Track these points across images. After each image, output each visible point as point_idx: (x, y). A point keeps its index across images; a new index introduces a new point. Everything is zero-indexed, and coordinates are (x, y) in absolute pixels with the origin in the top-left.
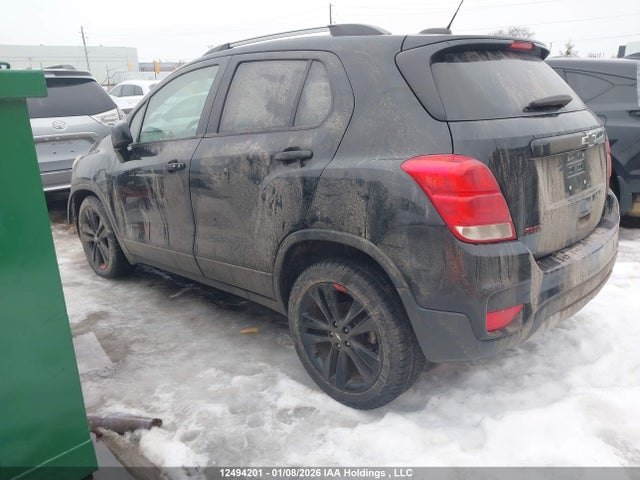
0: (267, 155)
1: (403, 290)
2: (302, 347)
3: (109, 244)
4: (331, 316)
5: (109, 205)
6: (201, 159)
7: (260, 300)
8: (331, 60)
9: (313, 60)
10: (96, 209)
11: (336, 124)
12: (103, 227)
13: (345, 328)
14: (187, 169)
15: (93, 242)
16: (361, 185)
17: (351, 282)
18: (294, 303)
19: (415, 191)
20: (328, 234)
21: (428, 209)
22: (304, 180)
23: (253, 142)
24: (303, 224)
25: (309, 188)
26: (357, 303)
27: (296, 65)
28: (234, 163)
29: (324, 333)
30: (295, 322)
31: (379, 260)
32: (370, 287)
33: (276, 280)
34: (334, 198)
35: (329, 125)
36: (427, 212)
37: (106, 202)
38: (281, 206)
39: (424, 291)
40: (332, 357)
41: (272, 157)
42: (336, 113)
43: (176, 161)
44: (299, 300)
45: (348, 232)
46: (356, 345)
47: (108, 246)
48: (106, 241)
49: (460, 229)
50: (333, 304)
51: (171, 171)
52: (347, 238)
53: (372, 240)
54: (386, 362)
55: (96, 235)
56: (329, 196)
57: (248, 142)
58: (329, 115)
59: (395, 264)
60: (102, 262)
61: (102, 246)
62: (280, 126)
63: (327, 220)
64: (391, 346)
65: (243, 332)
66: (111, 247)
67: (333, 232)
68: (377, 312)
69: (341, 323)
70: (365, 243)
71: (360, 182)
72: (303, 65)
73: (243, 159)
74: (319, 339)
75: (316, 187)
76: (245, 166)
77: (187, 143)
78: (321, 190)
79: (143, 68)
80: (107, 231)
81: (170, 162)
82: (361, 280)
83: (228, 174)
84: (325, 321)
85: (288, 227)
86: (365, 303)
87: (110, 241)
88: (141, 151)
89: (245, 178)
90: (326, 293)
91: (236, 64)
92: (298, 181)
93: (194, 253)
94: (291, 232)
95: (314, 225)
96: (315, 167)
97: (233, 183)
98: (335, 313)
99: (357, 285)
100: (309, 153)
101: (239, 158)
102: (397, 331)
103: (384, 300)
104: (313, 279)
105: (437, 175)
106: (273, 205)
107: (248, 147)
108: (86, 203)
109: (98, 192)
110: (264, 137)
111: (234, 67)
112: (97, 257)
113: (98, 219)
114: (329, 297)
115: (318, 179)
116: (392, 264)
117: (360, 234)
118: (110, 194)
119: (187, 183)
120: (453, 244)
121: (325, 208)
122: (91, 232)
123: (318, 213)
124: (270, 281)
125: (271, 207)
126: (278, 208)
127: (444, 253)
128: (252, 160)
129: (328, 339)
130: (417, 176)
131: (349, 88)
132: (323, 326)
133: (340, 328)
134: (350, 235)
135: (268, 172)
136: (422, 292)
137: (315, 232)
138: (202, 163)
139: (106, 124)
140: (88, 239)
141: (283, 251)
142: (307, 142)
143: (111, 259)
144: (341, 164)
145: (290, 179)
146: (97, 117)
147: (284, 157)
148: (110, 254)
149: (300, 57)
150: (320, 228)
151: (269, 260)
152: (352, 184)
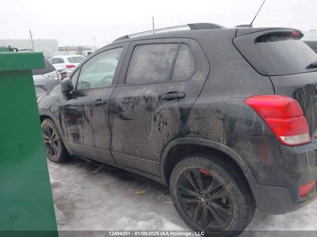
0: (156, 96)
1: (248, 175)
2: (179, 205)
3: (58, 144)
4: (198, 188)
5: (58, 123)
6: (116, 99)
7: (150, 177)
8: (193, 43)
9: (181, 43)
10: (51, 125)
11: (200, 78)
12: (55, 136)
13: (207, 195)
14: (107, 104)
15: (48, 144)
16: (219, 113)
17: (213, 169)
18: (174, 180)
19: (255, 117)
20: (198, 141)
21: (264, 127)
22: (181, 110)
23: (147, 89)
24: (181, 135)
25: (184, 114)
26: (216, 181)
27: (171, 46)
28: (136, 100)
29: (193, 197)
30: (174, 190)
31: (233, 156)
32: (225, 172)
33: (162, 166)
34: (201, 120)
35: (194, 78)
36: (263, 128)
37: (57, 122)
38: (166, 124)
39: (262, 175)
40: (199, 211)
41: (159, 97)
42: (198, 72)
43: (100, 100)
44: (177, 178)
45: (211, 140)
46: (215, 205)
47: (57, 145)
48: (56, 143)
49: (283, 138)
50: (199, 181)
51: (97, 105)
52: (211, 143)
53: (228, 144)
54: (235, 215)
55: (50, 140)
56: (198, 119)
57: (144, 89)
58: (194, 73)
59: (243, 159)
60: (53, 154)
61: (54, 145)
62: (163, 80)
63: (197, 133)
64: (239, 206)
65: (137, 193)
66: (59, 146)
67: (201, 139)
68: (230, 186)
69: (204, 192)
70: (223, 147)
71: (218, 111)
72: (176, 46)
73: (142, 98)
74: (189, 201)
75: (189, 114)
76: (143, 103)
77: (106, 89)
78: (192, 115)
79: (61, 49)
80: (57, 137)
81: (96, 101)
82: (219, 168)
83: (133, 107)
84: (194, 190)
85: (171, 136)
86: (222, 181)
87: (59, 143)
88: (78, 94)
89: (143, 109)
90: (195, 175)
91: (134, 46)
92: (177, 110)
93: (111, 150)
94: (173, 139)
95: (188, 136)
96: (187, 103)
97: (136, 111)
98: (201, 186)
99: (216, 170)
100: (183, 95)
101: (139, 98)
102: (243, 197)
103: (234, 180)
104: (186, 166)
105: (269, 106)
106: (161, 124)
107: (145, 92)
108: (45, 122)
109: (52, 117)
110: (153, 86)
111: (133, 48)
112: (51, 152)
113: (52, 131)
114: (197, 177)
115: (190, 109)
116: (241, 159)
117: (220, 141)
118: (60, 118)
119: (107, 111)
120: (280, 147)
121: (195, 126)
122: (47, 138)
123: (191, 129)
124: (158, 167)
125: (160, 125)
126: (165, 125)
127: (274, 152)
128: (147, 99)
129: (196, 201)
130: (255, 107)
131: (206, 58)
132: (193, 193)
133: (204, 195)
134: (213, 141)
135: (158, 106)
136: (260, 175)
137: (188, 139)
138: (116, 101)
139: (50, 79)
140: (45, 141)
141: (167, 150)
142: (181, 88)
143: (59, 153)
144: (203, 101)
145: (172, 110)
146: (46, 75)
147: (168, 97)
148: (59, 150)
149: (173, 41)
150: (193, 137)
151: (158, 155)
152: (213, 112)
